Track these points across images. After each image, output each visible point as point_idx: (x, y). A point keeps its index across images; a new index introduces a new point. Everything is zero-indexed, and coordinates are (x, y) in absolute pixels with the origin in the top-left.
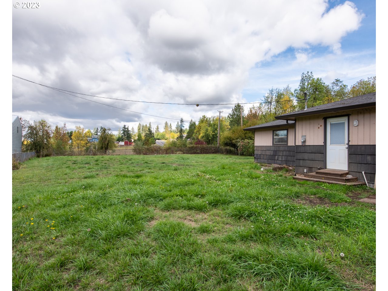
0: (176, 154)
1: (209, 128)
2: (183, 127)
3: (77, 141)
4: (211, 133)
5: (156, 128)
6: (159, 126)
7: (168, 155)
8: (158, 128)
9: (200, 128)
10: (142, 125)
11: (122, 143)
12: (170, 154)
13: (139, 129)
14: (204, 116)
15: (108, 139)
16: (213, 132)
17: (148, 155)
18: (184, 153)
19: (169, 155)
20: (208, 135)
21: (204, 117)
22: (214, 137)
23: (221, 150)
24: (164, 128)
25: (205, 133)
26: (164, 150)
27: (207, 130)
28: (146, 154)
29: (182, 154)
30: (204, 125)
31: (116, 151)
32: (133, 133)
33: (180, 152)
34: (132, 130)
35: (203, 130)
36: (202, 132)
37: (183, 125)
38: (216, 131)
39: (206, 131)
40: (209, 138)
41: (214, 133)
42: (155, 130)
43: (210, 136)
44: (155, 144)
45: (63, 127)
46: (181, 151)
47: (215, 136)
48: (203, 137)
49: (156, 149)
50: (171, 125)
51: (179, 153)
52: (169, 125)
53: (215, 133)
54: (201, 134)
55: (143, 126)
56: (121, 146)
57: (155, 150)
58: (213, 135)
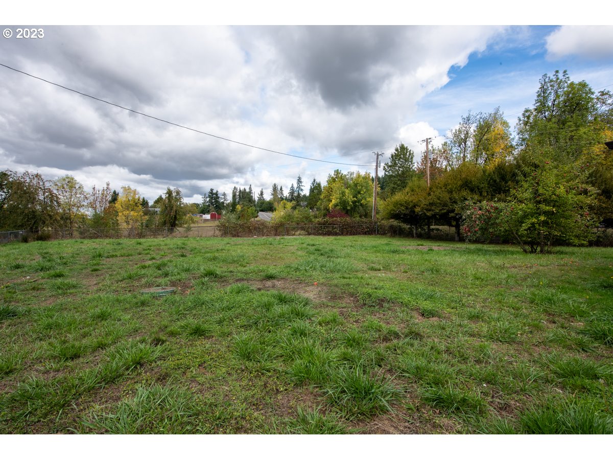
0: (294, 235)
1: (347, 191)
2: (302, 190)
3: (124, 212)
4: (350, 198)
5: (260, 193)
6: (264, 191)
7: (278, 238)
8: (262, 194)
9: (331, 191)
10: (238, 189)
11: (208, 217)
12: (283, 235)
13: (234, 196)
14: (338, 170)
15: (175, 208)
16: (353, 197)
17: (241, 237)
18: (309, 234)
19: (282, 237)
20: (344, 201)
21: (337, 172)
22: (355, 206)
23: (381, 228)
24: (273, 194)
25: (340, 199)
26: (272, 227)
27: (343, 194)
28: (238, 236)
29: (305, 235)
30: (337, 185)
31: (192, 229)
32: (225, 201)
33: (303, 232)
34: (223, 197)
35: (337, 194)
36: (334, 197)
37: (302, 188)
38: (359, 195)
39: (341, 195)
40: (347, 207)
41: (355, 199)
42: (258, 196)
43: (349, 204)
44: (256, 217)
45: (105, 189)
46: (304, 230)
47: (357, 204)
48: (336, 205)
49: (257, 225)
50: (281, 189)
51: (300, 234)
52: (279, 189)
53: (357, 198)
54: (333, 201)
55: (240, 190)
56: (206, 220)
57: (255, 228)
58: (354, 202)
